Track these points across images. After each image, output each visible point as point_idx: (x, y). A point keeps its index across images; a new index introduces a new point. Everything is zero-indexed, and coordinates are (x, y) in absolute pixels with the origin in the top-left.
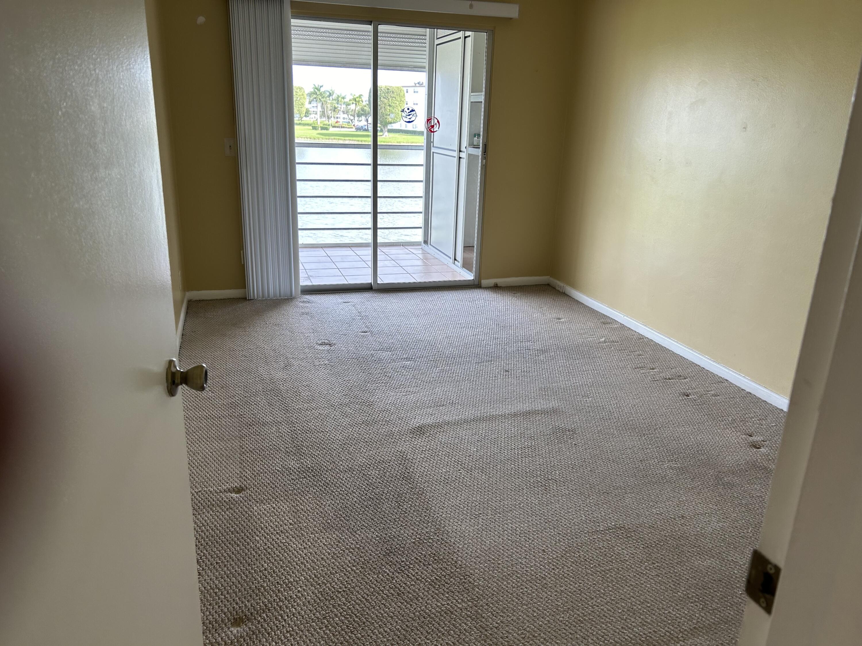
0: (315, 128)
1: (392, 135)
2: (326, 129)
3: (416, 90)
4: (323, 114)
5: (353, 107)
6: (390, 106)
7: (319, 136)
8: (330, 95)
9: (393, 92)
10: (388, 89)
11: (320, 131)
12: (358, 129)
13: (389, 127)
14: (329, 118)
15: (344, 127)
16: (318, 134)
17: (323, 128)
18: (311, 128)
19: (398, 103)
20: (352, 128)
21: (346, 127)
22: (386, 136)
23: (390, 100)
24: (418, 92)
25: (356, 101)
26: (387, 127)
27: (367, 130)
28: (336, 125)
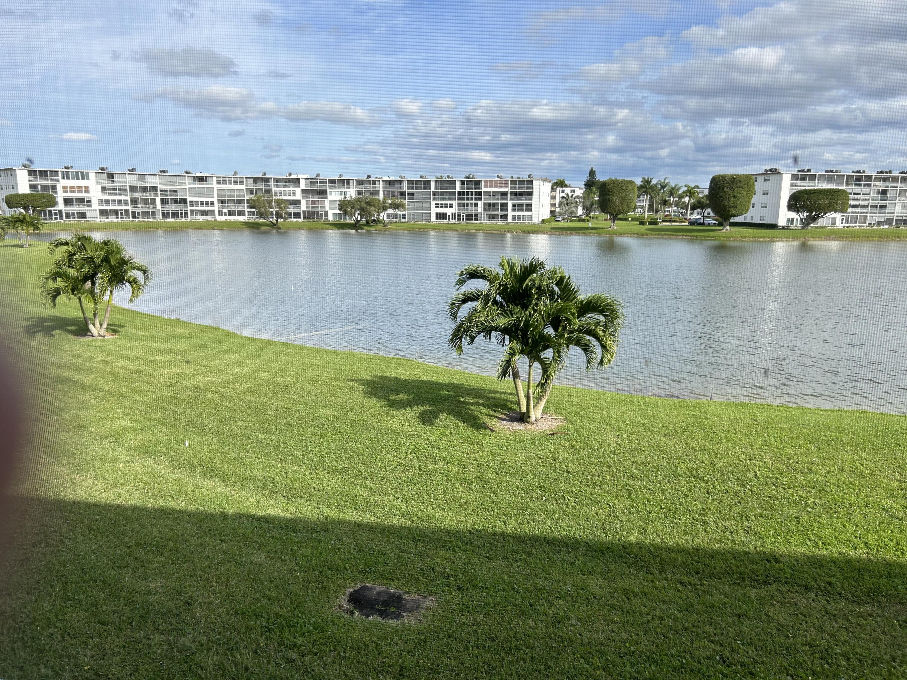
0: (642, 223)
1: (734, 229)
2: (656, 224)
3: (767, 178)
4: (651, 208)
5: (687, 199)
6: (734, 197)
7: (647, 232)
8: (663, 187)
9: (740, 181)
10: (734, 178)
11: (647, 226)
12: (692, 223)
13: (732, 220)
14: (657, 212)
15: (674, 221)
16: (647, 229)
17: (651, 223)
18: (638, 223)
19: (745, 193)
20: (684, 222)
21: (677, 222)
22: (727, 230)
23: (736, 191)
24: (769, 180)
25: (690, 193)
26: (729, 220)
27: (703, 224)
28: (666, 219)
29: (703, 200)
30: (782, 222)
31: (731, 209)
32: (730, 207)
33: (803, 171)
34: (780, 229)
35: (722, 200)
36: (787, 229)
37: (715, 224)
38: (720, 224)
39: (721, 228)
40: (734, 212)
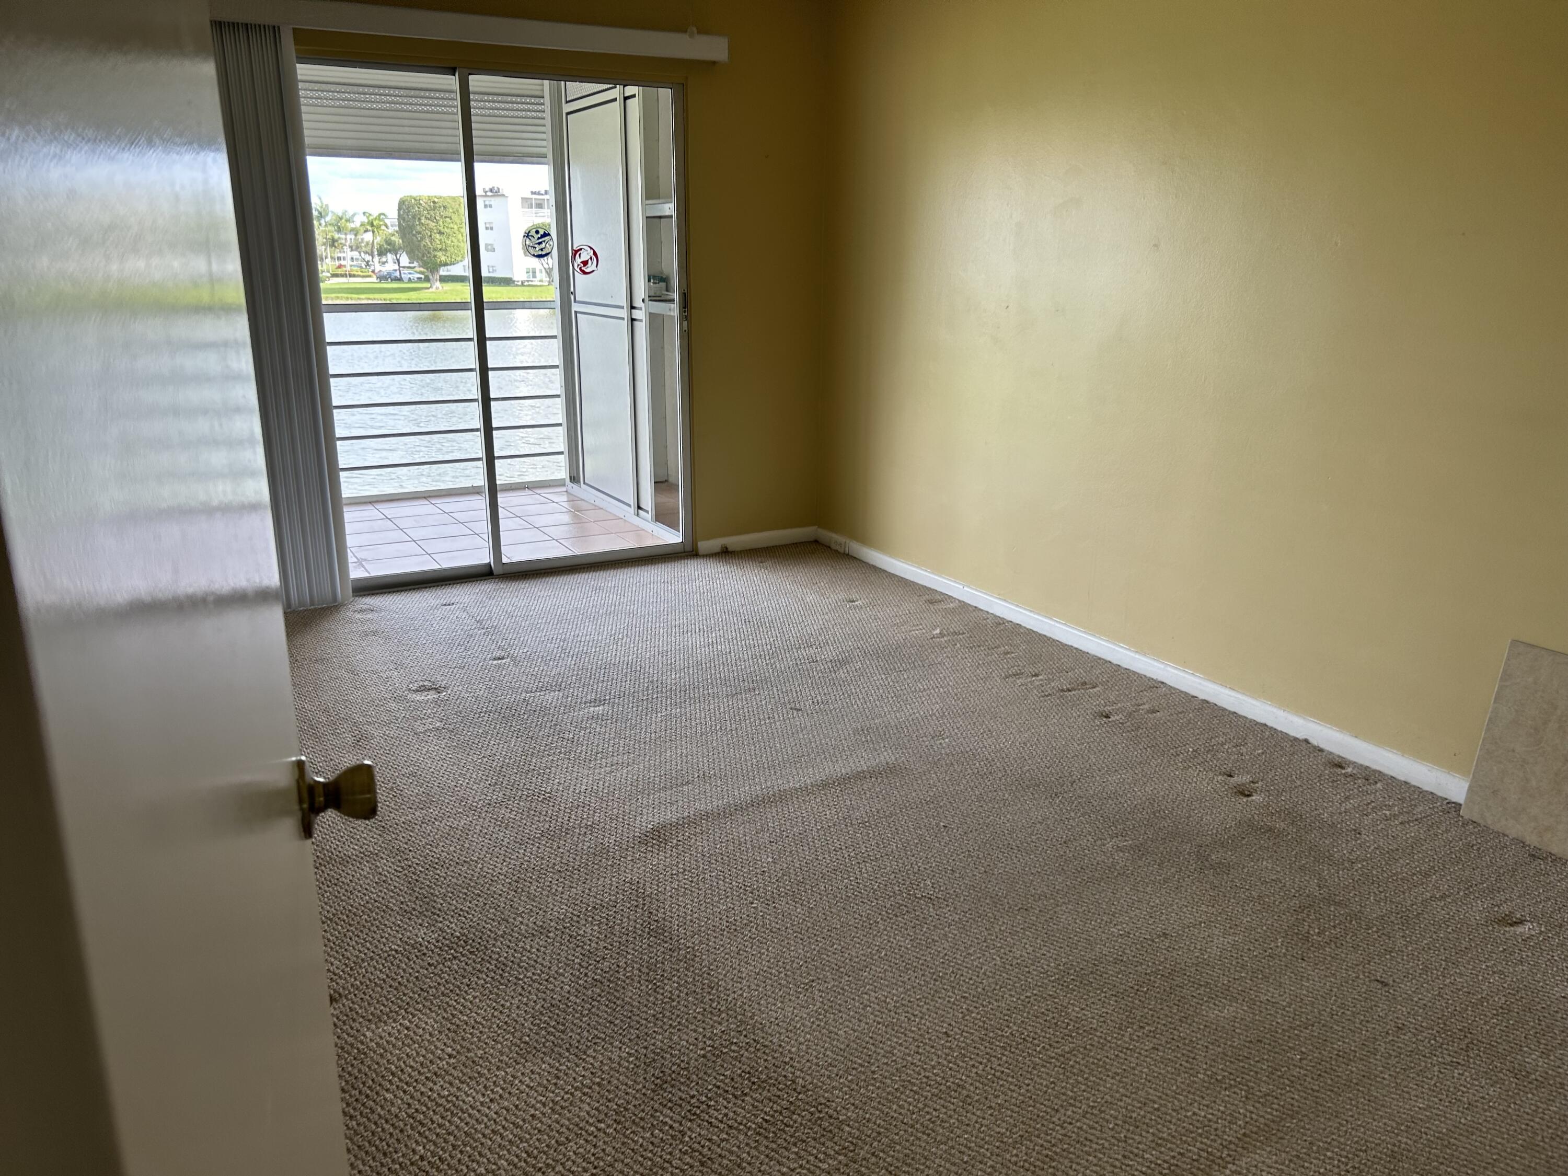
1: (448, 286)
5: (367, 237)
6: (440, 233)
8: (321, 215)
9: (445, 207)
10: (434, 202)
12: (382, 278)
13: (443, 272)
15: (354, 276)
19: (456, 227)
20: (370, 276)
21: (359, 276)
22: (437, 288)
23: (441, 223)
24: (491, 206)
25: (373, 225)
26: (438, 271)
27: (400, 280)
28: (339, 271)
29: (393, 238)
30: (519, 275)
31: (439, 254)
32: (435, 250)
33: (539, 193)
34: (517, 285)
35: (422, 239)
36: (529, 286)
37: (419, 279)
38: (427, 279)
39: (428, 285)
40: (443, 258)
